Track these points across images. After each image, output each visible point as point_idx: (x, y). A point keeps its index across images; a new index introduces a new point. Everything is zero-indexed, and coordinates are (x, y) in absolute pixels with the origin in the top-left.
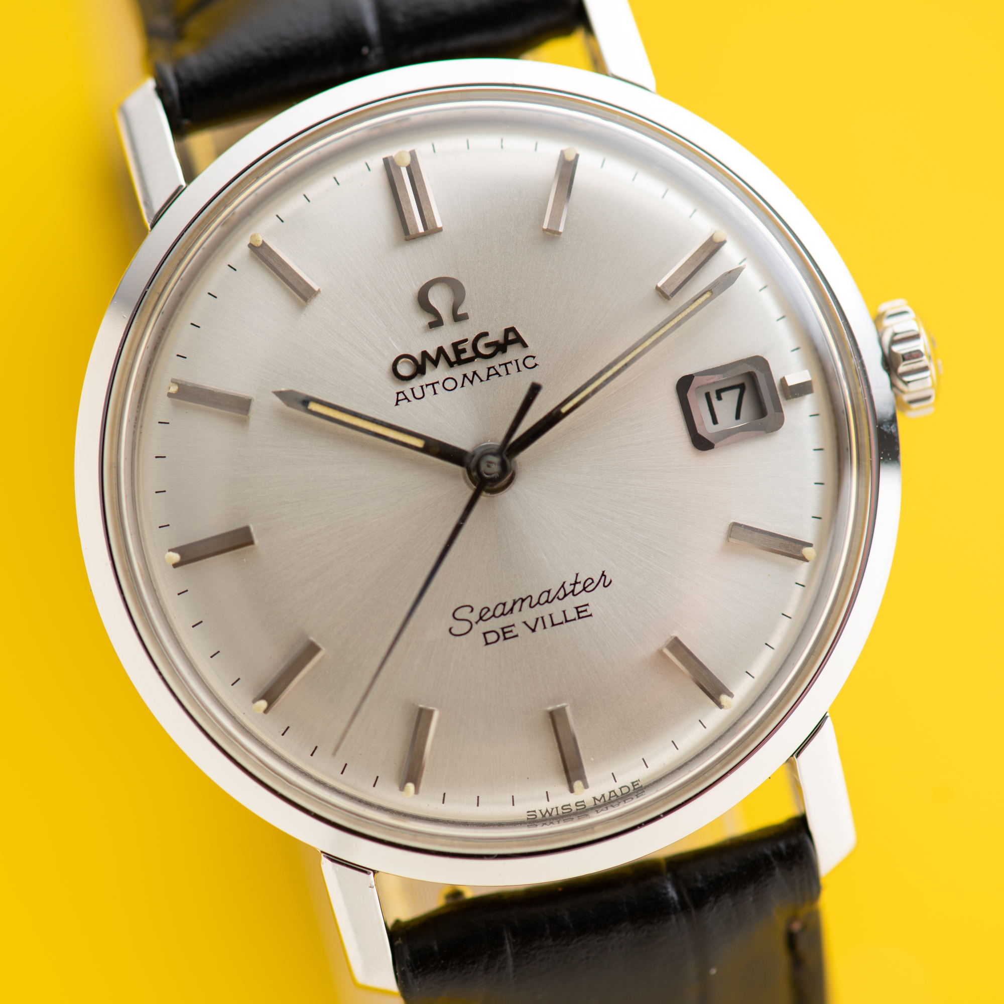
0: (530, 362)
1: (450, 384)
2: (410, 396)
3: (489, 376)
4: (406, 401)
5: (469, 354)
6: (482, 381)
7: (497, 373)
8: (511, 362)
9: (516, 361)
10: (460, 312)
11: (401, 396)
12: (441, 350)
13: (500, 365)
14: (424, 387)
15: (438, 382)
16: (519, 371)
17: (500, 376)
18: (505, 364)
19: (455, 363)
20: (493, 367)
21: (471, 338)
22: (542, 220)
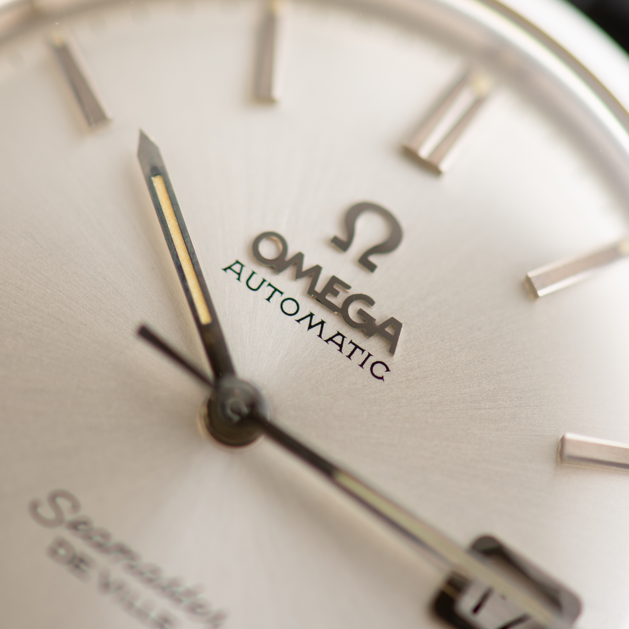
0: (379, 370)
1: (290, 307)
2: (244, 277)
3: (331, 339)
4: (237, 276)
5: (338, 301)
6: (320, 336)
7: (341, 346)
8: (363, 351)
9: (370, 355)
10: (373, 259)
11: (237, 268)
12: (316, 271)
13: (351, 342)
14: (266, 284)
15: (282, 293)
16: (362, 365)
17: (340, 350)
18: (357, 347)
19: (316, 293)
20: (344, 337)
21: (354, 291)
22: (534, 267)
